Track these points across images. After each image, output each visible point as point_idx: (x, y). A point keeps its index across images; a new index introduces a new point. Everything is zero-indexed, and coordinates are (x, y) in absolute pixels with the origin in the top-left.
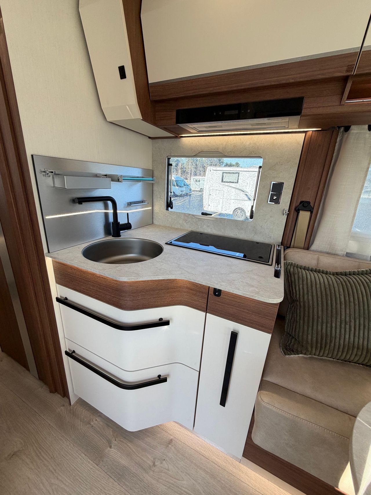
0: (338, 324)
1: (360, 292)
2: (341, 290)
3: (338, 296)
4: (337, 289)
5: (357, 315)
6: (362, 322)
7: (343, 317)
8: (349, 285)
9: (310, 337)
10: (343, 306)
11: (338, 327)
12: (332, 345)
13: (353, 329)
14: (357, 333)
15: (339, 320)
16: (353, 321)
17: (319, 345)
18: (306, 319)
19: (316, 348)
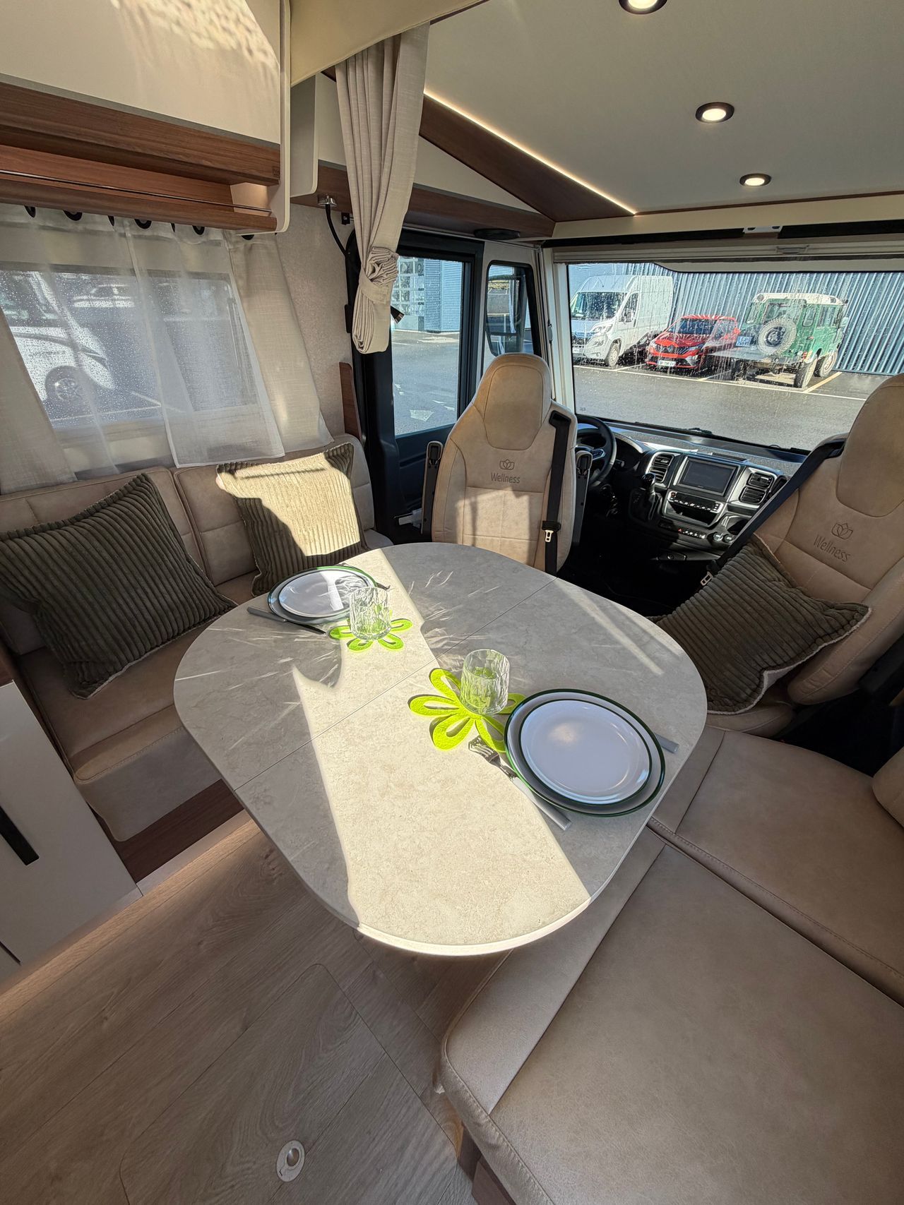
0: (125, 595)
1: (124, 533)
2: (96, 543)
3: (97, 555)
4: (88, 545)
5: (140, 567)
6: (153, 573)
7: (125, 581)
8: (102, 529)
9: (101, 642)
10: (115, 567)
11: (129, 600)
12: (139, 629)
13: (149, 590)
14: (156, 591)
15: (122, 589)
16: (140, 579)
17: (123, 643)
18: (76, 620)
19: (123, 651)
